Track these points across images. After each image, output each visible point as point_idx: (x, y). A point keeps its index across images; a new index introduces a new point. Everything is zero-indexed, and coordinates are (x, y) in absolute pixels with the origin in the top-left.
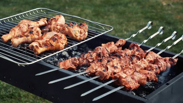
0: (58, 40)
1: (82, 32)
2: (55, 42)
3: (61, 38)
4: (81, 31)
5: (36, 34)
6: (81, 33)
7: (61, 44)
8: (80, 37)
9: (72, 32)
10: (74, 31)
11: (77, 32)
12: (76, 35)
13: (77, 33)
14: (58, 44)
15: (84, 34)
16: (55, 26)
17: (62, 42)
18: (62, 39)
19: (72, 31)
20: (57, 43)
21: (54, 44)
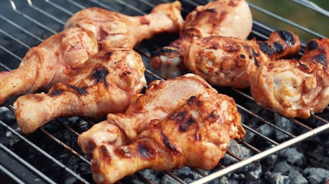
0: (198, 128)
1: (309, 86)
2: (184, 135)
3: (213, 117)
4: (304, 82)
5: (119, 86)
6: (304, 90)
7: (210, 145)
8: (300, 108)
9: (266, 86)
10: (277, 82)
11: (290, 88)
12: (281, 101)
13: (286, 93)
14: (198, 143)
15: (316, 93)
16: (206, 51)
17: (214, 135)
18: (216, 125)
19: (269, 84)
20: (192, 139)
21: (181, 141)
